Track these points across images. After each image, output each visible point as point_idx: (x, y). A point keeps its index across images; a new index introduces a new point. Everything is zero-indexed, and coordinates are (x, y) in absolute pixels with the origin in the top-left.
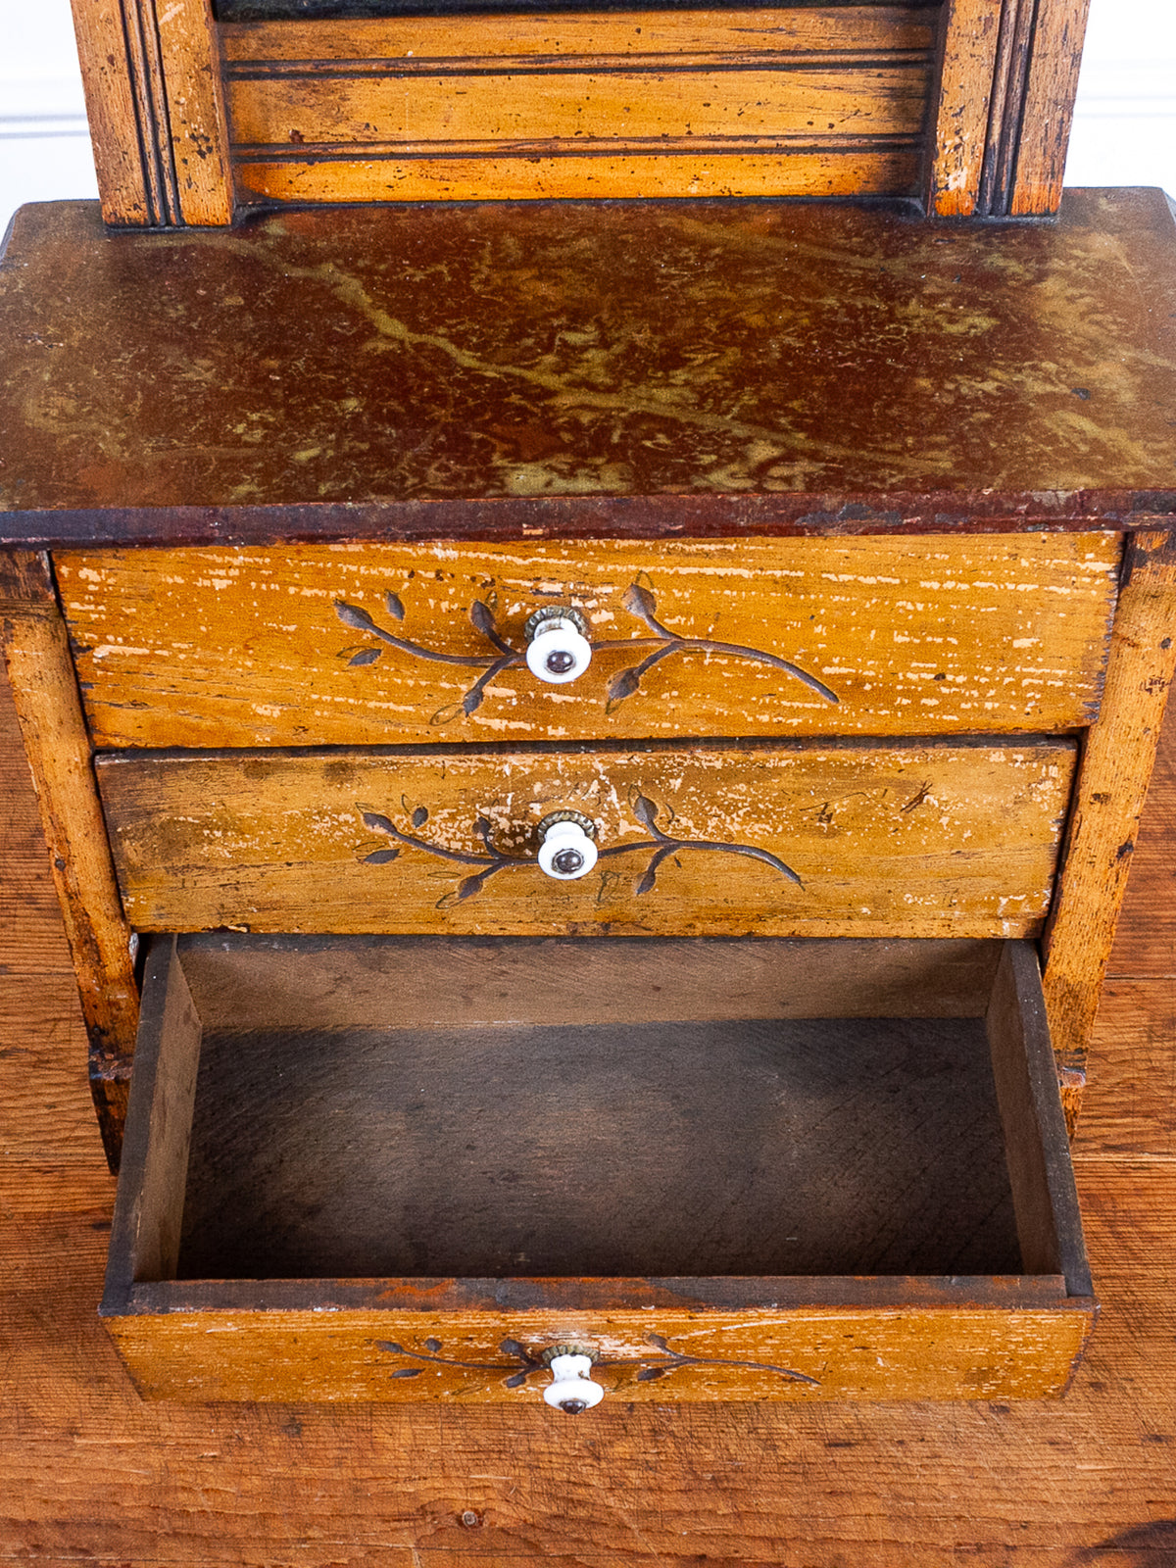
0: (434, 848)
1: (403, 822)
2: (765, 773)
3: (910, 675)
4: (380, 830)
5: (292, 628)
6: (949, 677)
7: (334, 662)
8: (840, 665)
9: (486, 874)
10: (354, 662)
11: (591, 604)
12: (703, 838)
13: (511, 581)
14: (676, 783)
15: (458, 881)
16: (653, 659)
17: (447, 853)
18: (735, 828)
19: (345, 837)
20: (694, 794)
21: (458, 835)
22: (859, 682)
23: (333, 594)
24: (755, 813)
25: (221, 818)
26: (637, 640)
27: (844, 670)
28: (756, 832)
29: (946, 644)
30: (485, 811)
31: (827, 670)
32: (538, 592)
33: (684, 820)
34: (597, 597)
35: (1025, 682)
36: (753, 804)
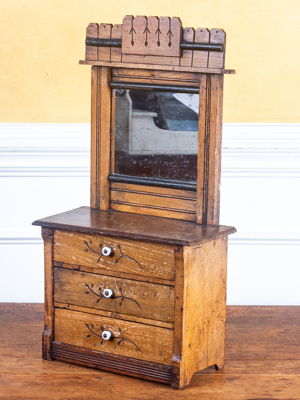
0: (94, 292)
1: (90, 286)
2: (136, 285)
3: (152, 267)
4: (87, 288)
5: (79, 244)
6: (156, 268)
7: (83, 251)
8: (143, 263)
9: (100, 299)
10: (85, 251)
11: (114, 247)
12: (128, 297)
13: (104, 241)
14: (125, 285)
15: (97, 300)
16: (120, 257)
17: (95, 293)
18: (132, 295)
19: (83, 288)
20: (127, 288)
21: (97, 290)
22: (145, 266)
23: (84, 239)
24: (135, 293)
25: (68, 281)
26: (118, 254)
27: (143, 264)
28: (135, 297)
29: (156, 261)
30: (100, 286)
31: (141, 264)
32: (107, 243)
33: (125, 293)
34: (114, 246)
35: (166, 270)
36: (134, 291)
